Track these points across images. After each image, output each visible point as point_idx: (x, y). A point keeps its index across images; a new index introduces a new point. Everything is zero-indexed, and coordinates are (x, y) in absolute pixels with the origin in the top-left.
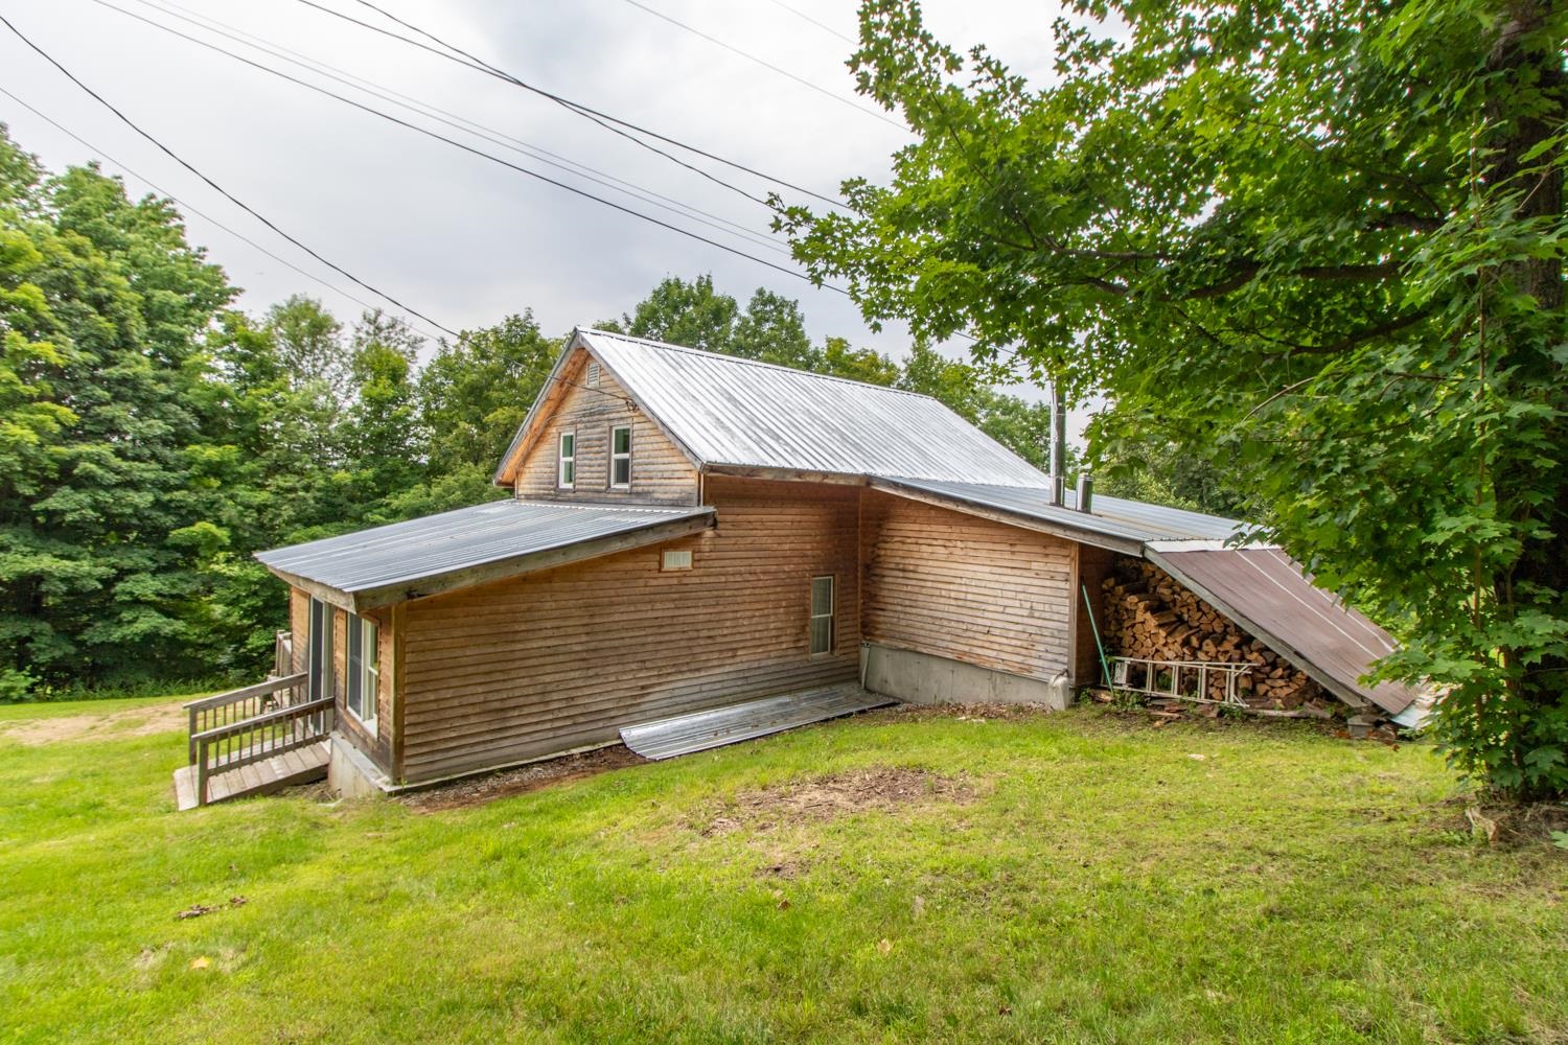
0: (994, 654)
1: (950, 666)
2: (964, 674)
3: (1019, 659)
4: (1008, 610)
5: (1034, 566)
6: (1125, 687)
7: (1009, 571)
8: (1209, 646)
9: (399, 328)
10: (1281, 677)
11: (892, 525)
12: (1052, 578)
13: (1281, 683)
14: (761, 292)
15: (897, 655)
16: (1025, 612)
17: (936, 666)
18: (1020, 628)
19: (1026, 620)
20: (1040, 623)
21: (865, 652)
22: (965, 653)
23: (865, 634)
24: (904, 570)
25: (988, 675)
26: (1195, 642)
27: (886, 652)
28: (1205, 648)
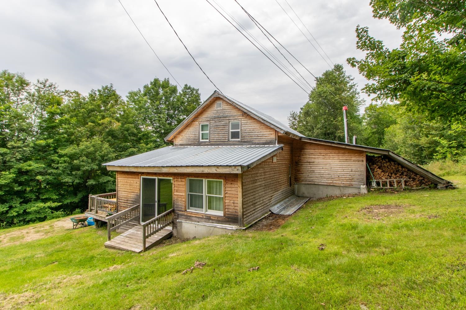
0: (341, 182)
1: (326, 187)
2: (330, 188)
3: (349, 182)
4: (344, 171)
5: (352, 159)
6: (375, 187)
7: (345, 161)
8: (393, 175)
9: (53, 87)
10: (412, 181)
11: (305, 151)
12: (358, 162)
13: (412, 182)
14: (186, 85)
15: (308, 186)
16: (350, 171)
17: (321, 187)
18: (349, 175)
19: (351, 173)
20: (354, 173)
21: (296, 186)
22: (331, 183)
23: (296, 181)
24: (309, 163)
25: (339, 187)
26: (390, 175)
27: (303, 185)
28: (392, 176)
